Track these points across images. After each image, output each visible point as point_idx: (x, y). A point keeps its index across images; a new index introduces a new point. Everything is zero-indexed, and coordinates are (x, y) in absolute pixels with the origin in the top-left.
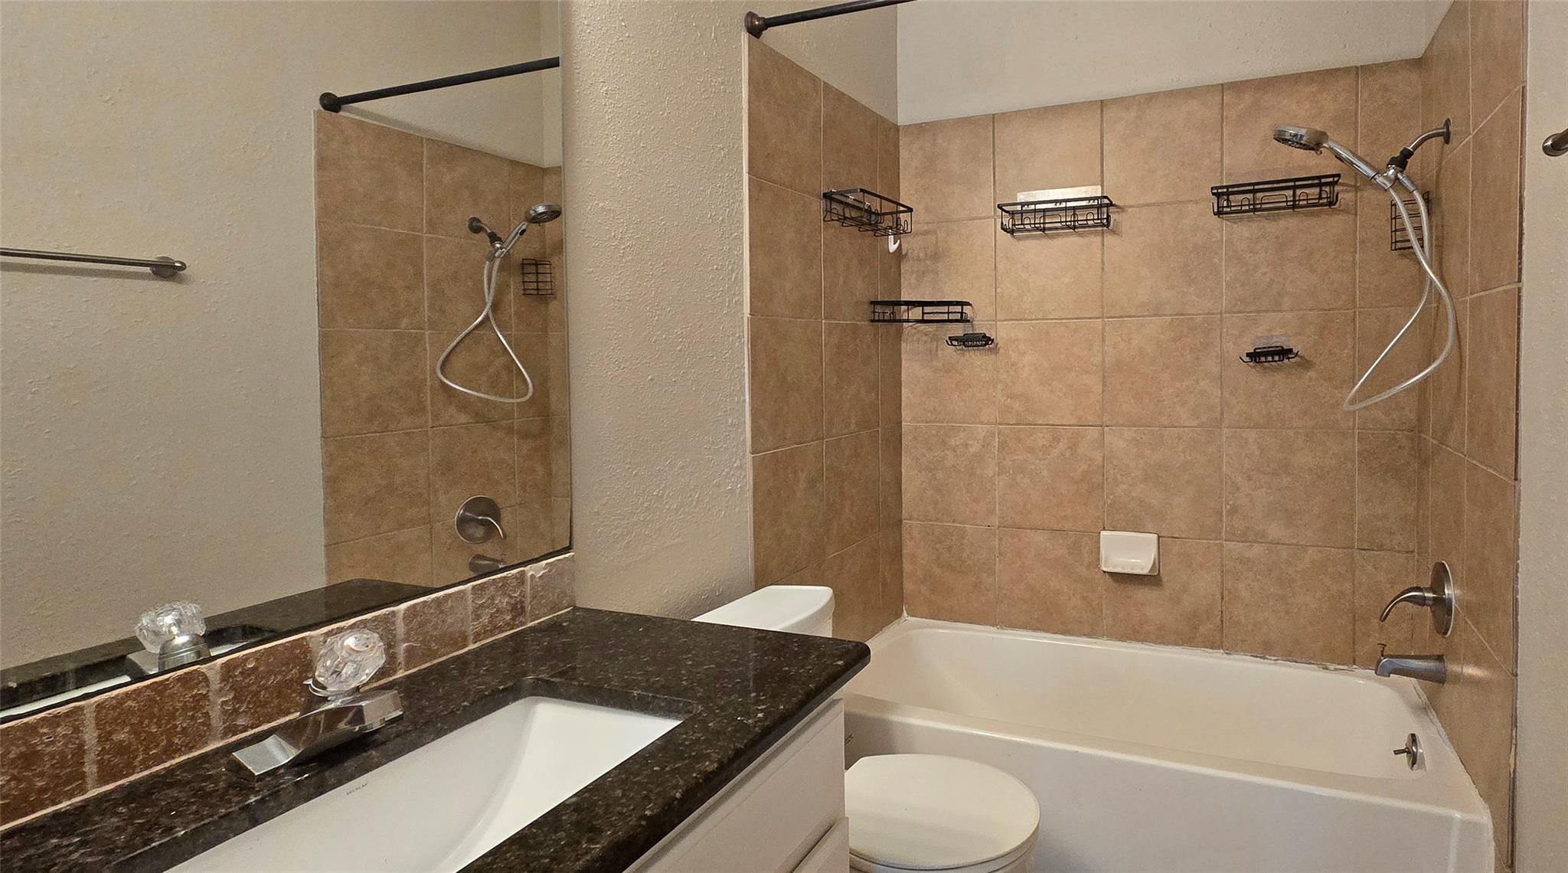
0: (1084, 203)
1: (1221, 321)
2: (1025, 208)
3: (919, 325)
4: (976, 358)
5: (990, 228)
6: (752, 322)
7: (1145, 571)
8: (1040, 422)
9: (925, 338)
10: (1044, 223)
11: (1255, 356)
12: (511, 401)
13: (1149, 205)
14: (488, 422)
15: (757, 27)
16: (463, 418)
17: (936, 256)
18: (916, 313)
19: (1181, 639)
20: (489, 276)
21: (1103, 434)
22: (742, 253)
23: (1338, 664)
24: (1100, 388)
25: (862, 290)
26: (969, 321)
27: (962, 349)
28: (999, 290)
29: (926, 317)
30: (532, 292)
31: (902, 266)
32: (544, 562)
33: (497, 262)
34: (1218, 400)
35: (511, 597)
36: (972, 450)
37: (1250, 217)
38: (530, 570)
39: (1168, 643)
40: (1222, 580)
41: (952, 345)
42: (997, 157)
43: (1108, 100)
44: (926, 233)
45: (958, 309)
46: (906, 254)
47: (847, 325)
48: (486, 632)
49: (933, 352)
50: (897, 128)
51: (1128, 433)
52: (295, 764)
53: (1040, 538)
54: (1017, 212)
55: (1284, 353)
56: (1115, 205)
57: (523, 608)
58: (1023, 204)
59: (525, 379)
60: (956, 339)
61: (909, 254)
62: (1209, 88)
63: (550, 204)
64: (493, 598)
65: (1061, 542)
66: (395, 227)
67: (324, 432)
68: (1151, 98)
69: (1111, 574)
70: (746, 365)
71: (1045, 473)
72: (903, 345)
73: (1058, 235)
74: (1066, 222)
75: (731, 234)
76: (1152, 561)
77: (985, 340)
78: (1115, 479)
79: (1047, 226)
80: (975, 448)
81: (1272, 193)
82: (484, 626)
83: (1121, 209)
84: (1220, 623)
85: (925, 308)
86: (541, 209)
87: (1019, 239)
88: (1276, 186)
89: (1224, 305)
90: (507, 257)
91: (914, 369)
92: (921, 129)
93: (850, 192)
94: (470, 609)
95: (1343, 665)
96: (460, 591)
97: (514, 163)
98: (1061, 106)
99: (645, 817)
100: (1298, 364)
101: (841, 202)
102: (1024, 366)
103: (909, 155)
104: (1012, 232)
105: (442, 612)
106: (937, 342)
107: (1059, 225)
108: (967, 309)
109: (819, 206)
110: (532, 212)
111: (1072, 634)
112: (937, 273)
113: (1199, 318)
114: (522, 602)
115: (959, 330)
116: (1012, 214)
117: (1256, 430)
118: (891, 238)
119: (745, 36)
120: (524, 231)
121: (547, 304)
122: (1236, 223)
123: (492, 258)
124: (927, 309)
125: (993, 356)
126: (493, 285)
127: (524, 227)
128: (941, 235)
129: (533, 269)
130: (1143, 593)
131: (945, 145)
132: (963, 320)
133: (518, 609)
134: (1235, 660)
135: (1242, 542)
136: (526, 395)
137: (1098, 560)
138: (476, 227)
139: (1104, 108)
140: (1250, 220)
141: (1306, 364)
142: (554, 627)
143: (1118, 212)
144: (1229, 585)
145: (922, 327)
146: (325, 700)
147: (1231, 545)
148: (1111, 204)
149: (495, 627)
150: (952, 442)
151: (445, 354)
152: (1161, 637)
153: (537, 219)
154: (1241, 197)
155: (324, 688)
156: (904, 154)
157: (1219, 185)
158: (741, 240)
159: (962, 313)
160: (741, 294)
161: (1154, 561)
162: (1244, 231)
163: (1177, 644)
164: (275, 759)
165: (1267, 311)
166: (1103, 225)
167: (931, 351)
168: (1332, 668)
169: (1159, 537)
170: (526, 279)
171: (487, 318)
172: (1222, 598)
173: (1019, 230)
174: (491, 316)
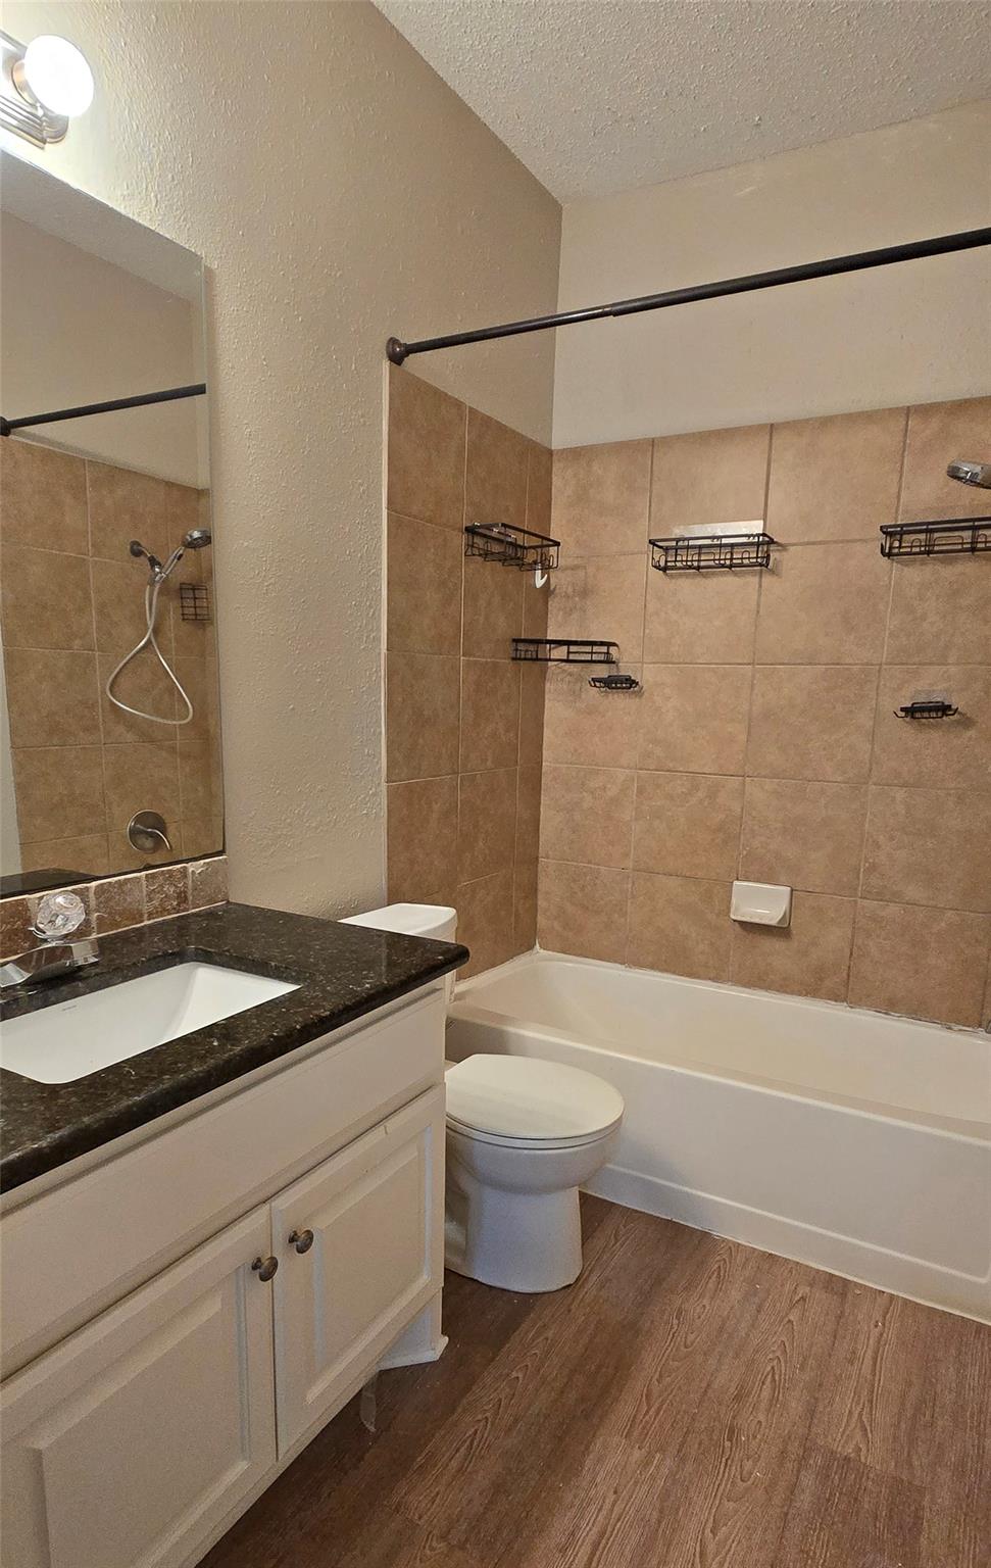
0: (745, 540)
1: (879, 671)
2: (680, 543)
3: (564, 664)
4: (619, 701)
5: (641, 566)
6: (389, 659)
7: (774, 922)
8: (681, 769)
9: (568, 678)
10: (699, 561)
11: (911, 712)
12: (174, 722)
13: (813, 543)
14: (152, 741)
15: (398, 354)
16: (130, 737)
17: (585, 593)
18: (560, 652)
19: (805, 990)
20: (150, 598)
21: (744, 784)
22: (380, 590)
23: (964, 1025)
24: (743, 737)
25: (503, 627)
26: (614, 662)
27: (606, 691)
28: (647, 631)
29: (572, 657)
30: (190, 617)
31: (550, 603)
32: (202, 862)
33: (158, 586)
34: (867, 756)
35: (176, 887)
36: (610, 794)
37: (922, 560)
38: (191, 867)
39: (792, 993)
40: (853, 936)
41: (595, 686)
42: (654, 487)
43: (778, 424)
44: (574, 568)
45: (604, 649)
46: (554, 589)
47: (487, 663)
48: (157, 912)
49: (577, 693)
50: (550, 453)
51: (770, 785)
52: (26, 984)
53: (673, 883)
54: (671, 548)
55: (944, 709)
56: (776, 543)
57: (185, 896)
58: (678, 540)
59: (186, 703)
60: (600, 680)
61: (557, 591)
62: (893, 411)
63: (204, 529)
64: (162, 886)
65: (693, 889)
66: (64, 551)
67: (13, 742)
68: (826, 422)
69: (742, 924)
70: (383, 698)
71: (682, 820)
72: (548, 685)
73: (713, 574)
74: (719, 560)
75: (370, 571)
76: (782, 914)
77: (630, 683)
78: (752, 831)
79: (702, 564)
80: (612, 791)
81: (951, 534)
82: (156, 908)
83: (783, 547)
84: (846, 977)
85: (571, 647)
86: (196, 534)
87: (672, 576)
88: (954, 526)
89: (885, 656)
90: (165, 581)
91: (557, 710)
92: (576, 454)
93: (496, 525)
94: (145, 893)
95: (969, 1026)
96: (136, 878)
97: (170, 485)
98: (727, 430)
99: (273, 1036)
100: (958, 722)
101: (485, 536)
102: (668, 711)
103: (563, 483)
104: (665, 569)
105: (123, 892)
106: (581, 682)
107: (712, 563)
108: (613, 650)
109: (461, 540)
110: (188, 537)
111: (699, 977)
112: (584, 611)
113: (855, 668)
114: (185, 892)
115: (602, 671)
116: (666, 549)
117: (905, 789)
118: (539, 573)
119: (386, 364)
120: (181, 556)
121: (204, 630)
122: (907, 565)
123: (152, 583)
124: (573, 648)
125: (637, 700)
126: (154, 610)
127: (181, 552)
128: (591, 570)
129: (190, 594)
130: (769, 944)
131: (600, 472)
132: (609, 661)
133: (182, 897)
134: (859, 1014)
135: (877, 900)
136: (187, 717)
137: (729, 908)
138: (136, 551)
139: (774, 433)
140: (923, 563)
141: (967, 722)
142: (211, 915)
143: (778, 550)
144: (859, 941)
145: (567, 666)
146: (45, 941)
147: (866, 903)
148: (772, 541)
149: (164, 910)
150: (592, 784)
151: (113, 675)
152: (784, 986)
153: (193, 545)
154: (913, 537)
155: (44, 933)
156: (556, 481)
157: (893, 523)
158: (379, 575)
159: (608, 653)
160: (379, 629)
161: (785, 914)
162: (915, 574)
163: (800, 994)
164: (13, 979)
165: (931, 664)
166: (761, 565)
167: (574, 692)
168: (956, 1028)
169: (792, 890)
170: (185, 605)
171: (149, 642)
172: (851, 954)
173: (672, 568)
174: (153, 640)
